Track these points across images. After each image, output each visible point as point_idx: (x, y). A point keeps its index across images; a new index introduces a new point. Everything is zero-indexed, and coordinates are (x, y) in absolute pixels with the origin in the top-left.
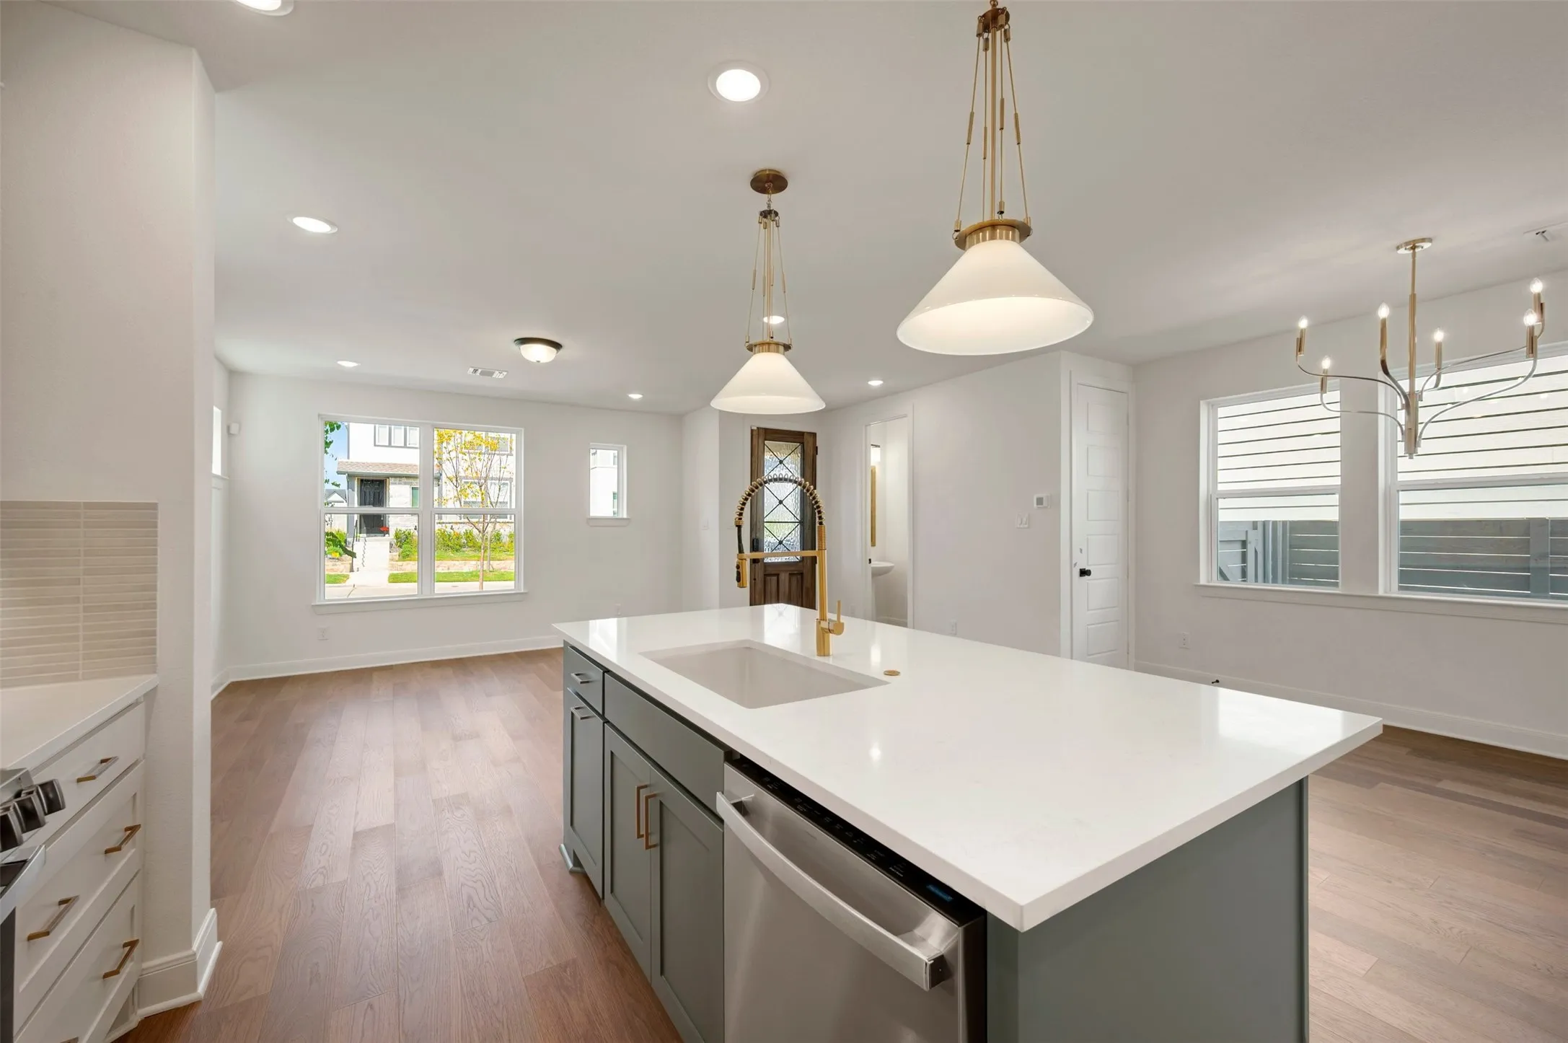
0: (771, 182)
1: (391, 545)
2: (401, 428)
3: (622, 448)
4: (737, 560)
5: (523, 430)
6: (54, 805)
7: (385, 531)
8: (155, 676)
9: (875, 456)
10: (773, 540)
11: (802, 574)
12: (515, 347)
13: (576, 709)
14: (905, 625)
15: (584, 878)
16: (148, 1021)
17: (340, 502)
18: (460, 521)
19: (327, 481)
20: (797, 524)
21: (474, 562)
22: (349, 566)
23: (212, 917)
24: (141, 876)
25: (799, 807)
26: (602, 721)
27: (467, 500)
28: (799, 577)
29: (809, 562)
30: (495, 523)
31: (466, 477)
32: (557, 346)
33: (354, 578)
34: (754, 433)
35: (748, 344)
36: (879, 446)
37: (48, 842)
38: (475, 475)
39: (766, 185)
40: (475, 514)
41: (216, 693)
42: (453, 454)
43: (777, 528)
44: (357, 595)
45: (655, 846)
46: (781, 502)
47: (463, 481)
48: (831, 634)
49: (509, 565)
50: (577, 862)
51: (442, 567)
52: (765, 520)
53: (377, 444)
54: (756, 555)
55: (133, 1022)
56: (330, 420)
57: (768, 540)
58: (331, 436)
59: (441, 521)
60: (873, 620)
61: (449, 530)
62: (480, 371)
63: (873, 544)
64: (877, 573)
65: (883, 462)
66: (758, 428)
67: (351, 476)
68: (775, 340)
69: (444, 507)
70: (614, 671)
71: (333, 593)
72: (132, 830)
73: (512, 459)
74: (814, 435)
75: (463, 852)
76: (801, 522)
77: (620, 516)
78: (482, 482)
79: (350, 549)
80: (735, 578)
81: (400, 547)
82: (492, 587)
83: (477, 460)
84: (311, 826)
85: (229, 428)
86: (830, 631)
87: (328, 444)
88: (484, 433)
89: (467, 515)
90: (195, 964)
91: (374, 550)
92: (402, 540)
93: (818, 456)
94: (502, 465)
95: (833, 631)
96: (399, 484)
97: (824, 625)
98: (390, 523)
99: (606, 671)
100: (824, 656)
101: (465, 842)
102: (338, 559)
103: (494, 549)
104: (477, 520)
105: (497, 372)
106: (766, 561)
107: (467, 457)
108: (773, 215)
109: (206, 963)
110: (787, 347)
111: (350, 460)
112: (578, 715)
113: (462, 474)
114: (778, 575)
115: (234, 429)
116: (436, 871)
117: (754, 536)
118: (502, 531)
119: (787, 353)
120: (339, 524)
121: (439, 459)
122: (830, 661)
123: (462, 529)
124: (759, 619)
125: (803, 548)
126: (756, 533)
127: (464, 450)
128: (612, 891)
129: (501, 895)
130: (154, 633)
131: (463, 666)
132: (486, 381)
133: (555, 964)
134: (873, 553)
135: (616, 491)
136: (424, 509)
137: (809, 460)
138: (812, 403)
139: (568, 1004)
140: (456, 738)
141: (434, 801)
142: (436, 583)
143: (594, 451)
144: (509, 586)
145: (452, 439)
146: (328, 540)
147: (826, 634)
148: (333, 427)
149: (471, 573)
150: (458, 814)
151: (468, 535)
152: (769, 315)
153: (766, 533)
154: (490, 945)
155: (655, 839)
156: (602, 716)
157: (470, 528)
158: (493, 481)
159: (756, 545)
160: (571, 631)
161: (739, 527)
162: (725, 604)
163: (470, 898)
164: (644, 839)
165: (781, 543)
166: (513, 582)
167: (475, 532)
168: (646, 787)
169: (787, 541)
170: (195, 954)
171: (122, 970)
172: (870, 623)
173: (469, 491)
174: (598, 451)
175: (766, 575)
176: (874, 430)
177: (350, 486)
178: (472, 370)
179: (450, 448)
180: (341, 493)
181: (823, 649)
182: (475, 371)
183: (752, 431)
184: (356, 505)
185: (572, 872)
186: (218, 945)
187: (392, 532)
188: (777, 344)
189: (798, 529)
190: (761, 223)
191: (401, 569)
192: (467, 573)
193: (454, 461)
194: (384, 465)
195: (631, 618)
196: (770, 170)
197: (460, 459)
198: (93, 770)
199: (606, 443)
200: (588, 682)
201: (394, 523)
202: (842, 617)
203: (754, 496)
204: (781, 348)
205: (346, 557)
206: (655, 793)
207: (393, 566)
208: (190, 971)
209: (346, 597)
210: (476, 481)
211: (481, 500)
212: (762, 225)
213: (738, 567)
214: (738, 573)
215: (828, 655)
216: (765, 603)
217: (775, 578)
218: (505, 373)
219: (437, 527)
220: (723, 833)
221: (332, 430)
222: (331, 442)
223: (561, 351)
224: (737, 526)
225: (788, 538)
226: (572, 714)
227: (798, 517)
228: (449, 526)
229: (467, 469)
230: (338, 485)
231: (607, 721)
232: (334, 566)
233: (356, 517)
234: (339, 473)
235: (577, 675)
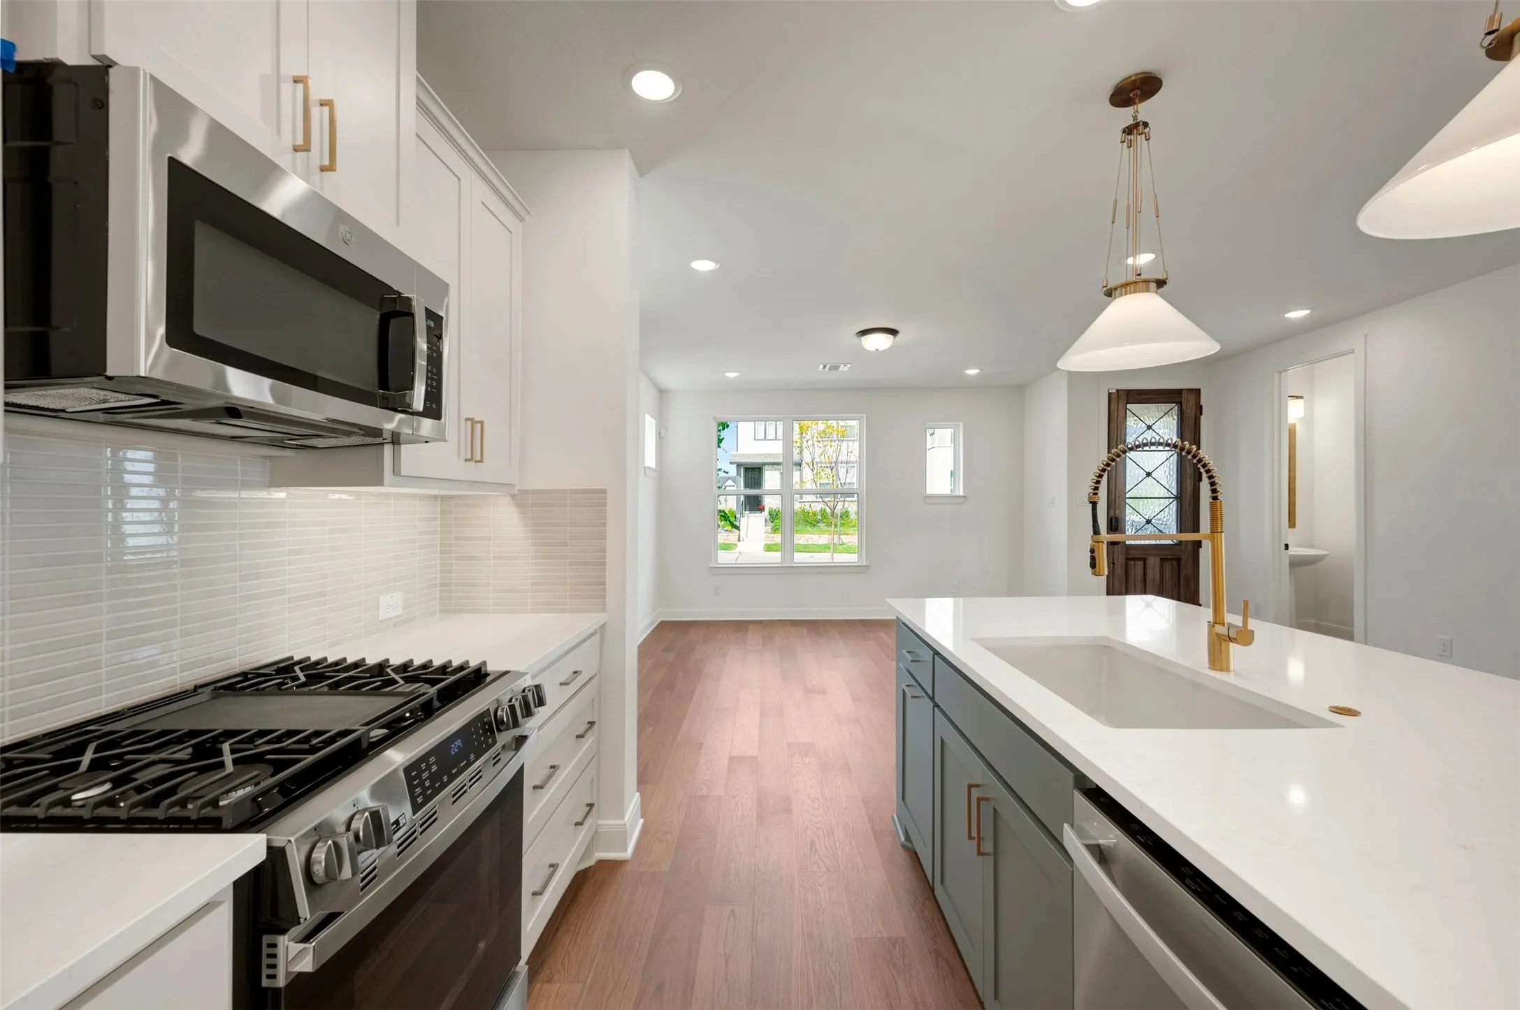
0: (1138, 88)
1: (766, 520)
2: (772, 424)
3: (959, 425)
4: (1091, 542)
5: (865, 416)
6: (541, 702)
7: (761, 509)
8: (604, 615)
9: (1295, 411)
10: (1138, 519)
11: (1179, 560)
12: (856, 339)
13: (907, 686)
14: (1349, 636)
15: (914, 856)
16: (601, 862)
17: (732, 486)
18: (816, 500)
19: (720, 470)
20: (1171, 500)
21: (828, 536)
22: (737, 537)
23: (638, 799)
24: (596, 757)
25: (1188, 881)
26: (932, 704)
27: (822, 482)
28: (1175, 563)
29: (1189, 548)
30: (844, 501)
31: (821, 462)
32: (893, 332)
33: (741, 547)
34: (1113, 397)
35: (1105, 289)
36: (1302, 397)
37: (540, 727)
38: (827, 460)
39: (1131, 96)
40: (828, 494)
41: (651, 629)
42: (810, 443)
43: (1143, 505)
44: (743, 560)
45: (987, 854)
46: (1149, 474)
47: (819, 465)
48: (1231, 644)
49: (851, 539)
50: (908, 838)
51: (801, 539)
52: (1127, 496)
53: (756, 438)
54: (1115, 537)
55: (591, 862)
56: (721, 421)
57: (1131, 518)
58: (723, 434)
59: (802, 501)
60: (1291, 626)
61: (807, 507)
62: (828, 366)
63: (1292, 524)
64: (1297, 563)
65: (1309, 419)
66: (1118, 391)
67: (739, 465)
68: (1143, 277)
69: (804, 488)
70: (943, 654)
71: (724, 558)
72: (591, 724)
73: (857, 444)
74: (1198, 392)
75: (809, 797)
76: (1179, 498)
77: (957, 494)
78: (833, 466)
79: (737, 524)
80: (1089, 564)
81: (772, 522)
82: (842, 558)
83: (829, 447)
84: (702, 744)
85: (660, 433)
86: (1230, 639)
87: (720, 441)
88: (835, 422)
89: (822, 494)
90: (625, 832)
91: (754, 524)
92: (774, 516)
93: (1202, 418)
94: (850, 450)
95: (1236, 640)
96: (772, 470)
97: (1220, 629)
98: (765, 503)
99: (936, 653)
100: (1221, 670)
101: (811, 788)
102: (730, 531)
103: (843, 525)
104: (829, 499)
105: (842, 365)
106: (1127, 543)
107: (821, 445)
108: (1141, 128)
109: (633, 833)
110: (1161, 283)
111: (739, 452)
112: (909, 694)
113: (817, 460)
114: (1145, 560)
115: (663, 435)
116: (786, 807)
117: (1112, 514)
118: (850, 509)
119: (1160, 290)
120: (730, 504)
121: (801, 447)
122: (1230, 678)
123: (818, 507)
124: (1120, 612)
125: (1181, 528)
126: (1115, 510)
127: (819, 439)
128: (942, 882)
129: (838, 848)
130: (604, 584)
131: (815, 627)
132: (833, 375)
133: (885, 936)
134: (1291, 536)
135: (952, 469)
136: (787, 492)
137: (1190, 422)
138: (1200, 346)
139: (896, 983)
140: (808, 691)
141: (788, 744)
142: (795, 553)
143: (932, 431)
144: (852, 558)
145: (810, 429)
146: (721, 516)
147: (1223, 643)
148: (724, 426)
149: (824, 545)
150: (807, 760)
151: (823, 512)
152: (1134, 254)
153: (1128, 510)
154: (827, 894)
155: (988, 846)
156: (932, 699)
157: (824, 506)
158: (843, 465)
159: (1115, 524)
160: (903, 608)
161: (1094, 504)
162: (1075, 590)
163: (812, 843)
164: (975, 842)
165: (1149, 522)
166: (856, 555)
167: (828, 510)
168: (977, 786)
169: (1157, 519)
170: (625, 825)
171: (586, 821)
172: (1286, 631)
173: (822, 474)
174: (936, 430)
175: (1127, 559)
176: (1294, 377)
177: (738, 474)
178: (822, 366)
179: (808, 437)
180: (733, 479)
181: (1218, 659)
182: (825, 367)
183: (1110, 394)
184: (742, 488)
185: (903, 846)
186: (641, 821)
187: (767, 509)
188: (1147, 281)
189: (1174, 506)
190: (1124, 142)
191: (773, 540)
192: (821, 545)
193: (811, 448)
194: (761, 455)
195: (966, 599)
196: (1136, 75)
197: (816, 447)
198: (567, 679)
199: (942, 422)
200: (918, 661)
201: (770, 503)
202: (1250, 620)
203: (1112, 471)
204: (1153, 286)
205: (734, 530)
206: (989, 796)
207: (767, 537)
208: (623, 835)
209: (734, 562)
210: (829, 465)
211: (831, 482)
212: (1125, 144)
213: (1092, 551)
214: (1093, 559)
215: (1228, 670)
216: (1127, 593)
217: (1139, 564)
218: (849, 366)
219: (797, 506)
220: (1073, 872)
221: (724, 429)
222: (723, 439)
223: (898, 337)
224: (1091, 502)
225: (1159, 517)
226: (904, 691)
227: (1174, 492)
228: (808, 504)
229: (821, 455)
230: (727, 473)
231: (936, 705)
232: (724, 536)
233: (742, 498)
234: (731, 463)
235: (908, 652)
